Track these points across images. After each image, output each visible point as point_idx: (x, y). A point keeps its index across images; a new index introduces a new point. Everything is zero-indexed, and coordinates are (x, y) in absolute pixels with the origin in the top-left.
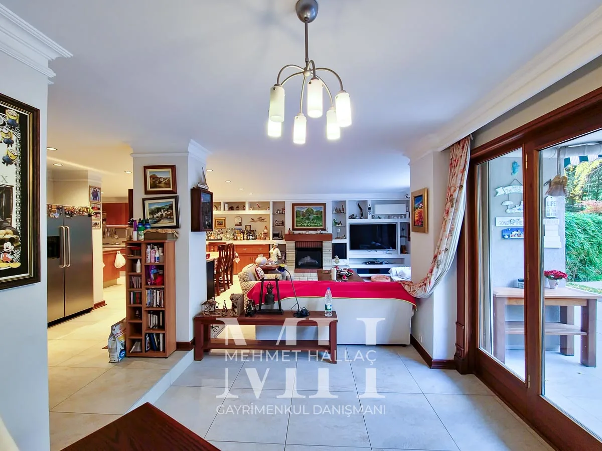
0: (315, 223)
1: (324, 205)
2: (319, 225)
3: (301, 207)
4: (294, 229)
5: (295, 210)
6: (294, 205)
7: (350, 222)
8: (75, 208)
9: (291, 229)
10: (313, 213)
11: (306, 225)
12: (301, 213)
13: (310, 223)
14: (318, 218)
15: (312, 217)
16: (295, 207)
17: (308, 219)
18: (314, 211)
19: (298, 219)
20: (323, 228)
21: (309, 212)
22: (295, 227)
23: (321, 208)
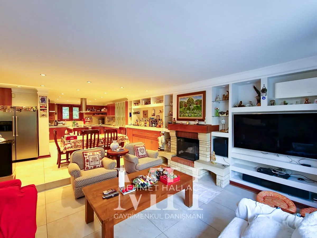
0: (195, 113)
1: (204, 93)
2: (199, 115)
3: (184, 98)
4: (178, 119)
5: (179, 101)
6: (178, 96)
7: (233, 111)
8: (23, 107)
9: (176, 119)
10: (193, 103)
11: (187, 115)
12: (184, 103)
13: (191, 113)
14: (198, 108)
15: (192, 107)
16: (179, 98)
17: (189, 109)
18: (195, 100)
19: (181, 110)
20: (202, 118)
21: (190, 102)
22: (179, 118)
23: (201, 96)
